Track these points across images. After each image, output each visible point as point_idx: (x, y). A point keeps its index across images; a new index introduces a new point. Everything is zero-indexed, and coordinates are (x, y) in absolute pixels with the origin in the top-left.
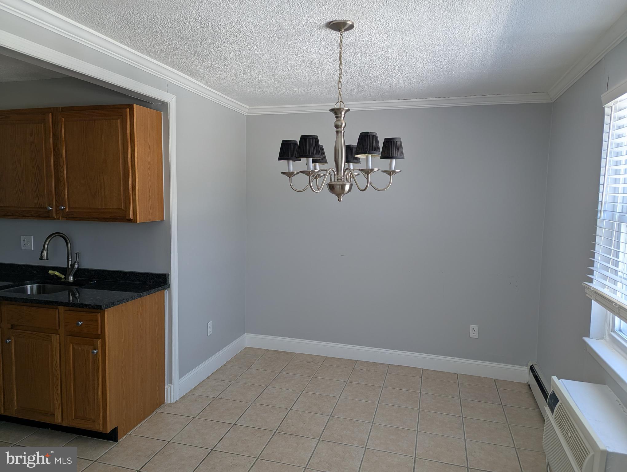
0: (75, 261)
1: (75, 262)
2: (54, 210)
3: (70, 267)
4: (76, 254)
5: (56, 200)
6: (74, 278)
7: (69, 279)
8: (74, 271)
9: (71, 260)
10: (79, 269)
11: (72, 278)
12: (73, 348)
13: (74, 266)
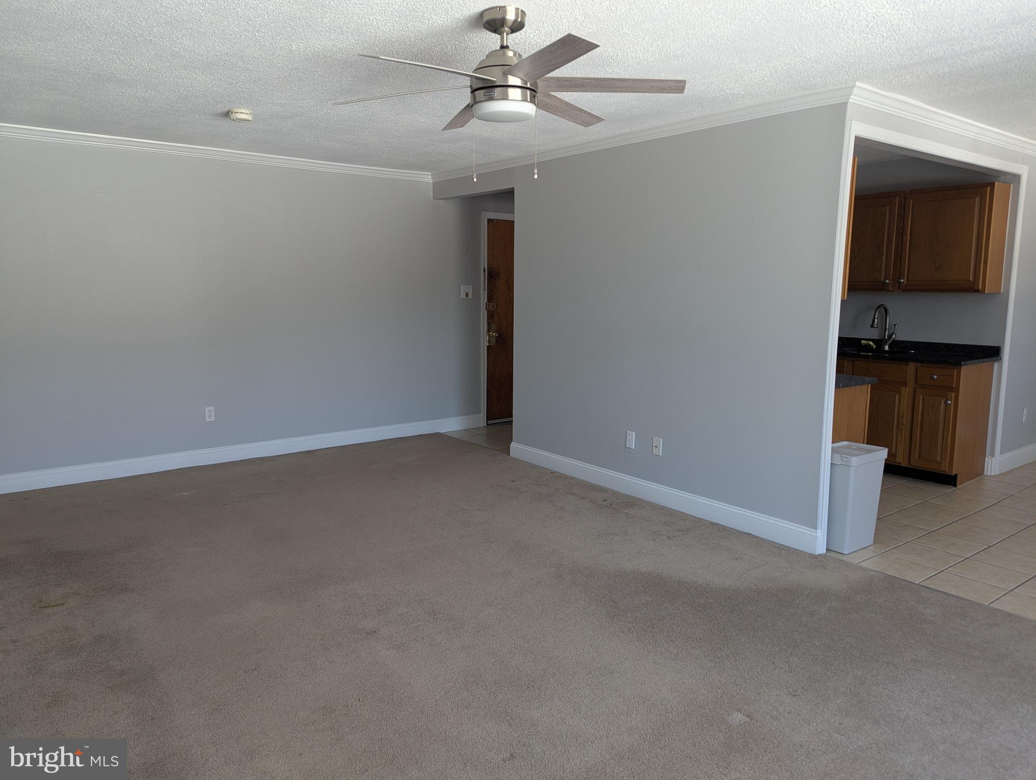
0: (893, 331)
1: (893, 333)
2: (891, 283)
3: (886, 337)
4: (895, 325)
5: (893, 275)
6: (889, 348)
7: (884, 348)
8: (890, 341)
9: (888, 331)
10: (894, 341)
11: (887, 347)
12: (924, 399)
13: (892, 336)
